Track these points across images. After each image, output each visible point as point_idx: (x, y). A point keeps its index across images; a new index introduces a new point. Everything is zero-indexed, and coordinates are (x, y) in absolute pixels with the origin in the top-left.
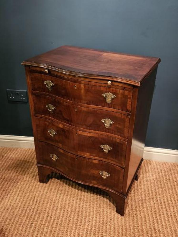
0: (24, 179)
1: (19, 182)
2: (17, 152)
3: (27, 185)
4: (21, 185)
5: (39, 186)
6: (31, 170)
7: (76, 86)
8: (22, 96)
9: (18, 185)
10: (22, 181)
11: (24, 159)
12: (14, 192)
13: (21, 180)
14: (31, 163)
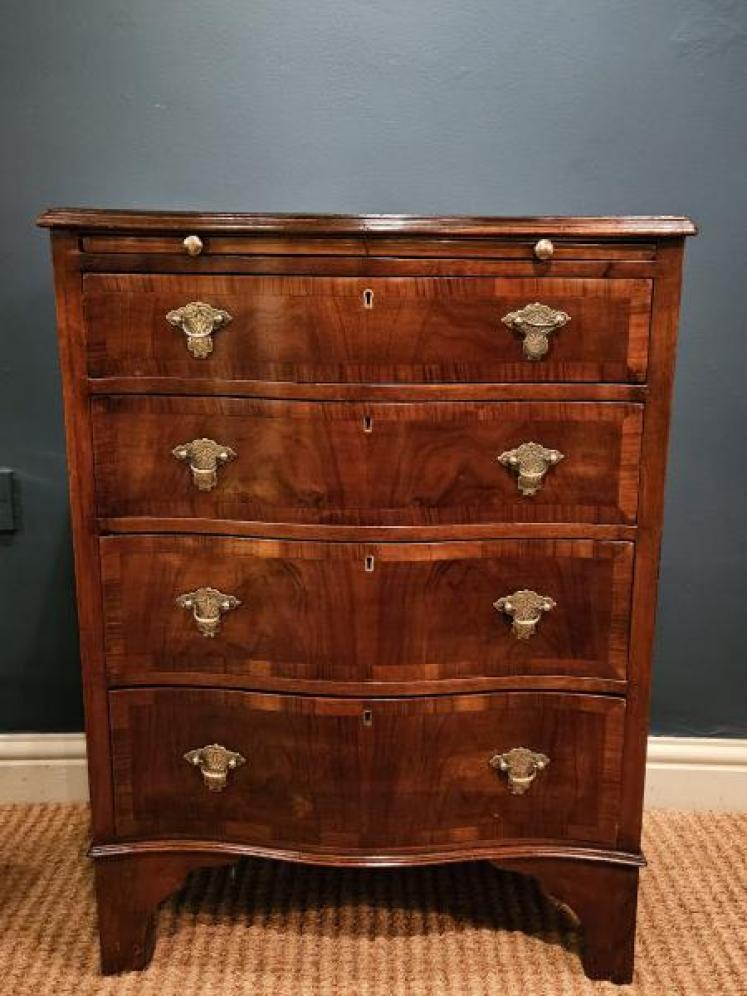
6: (24, 912)
7: (368, 295)
14: (22, 873)
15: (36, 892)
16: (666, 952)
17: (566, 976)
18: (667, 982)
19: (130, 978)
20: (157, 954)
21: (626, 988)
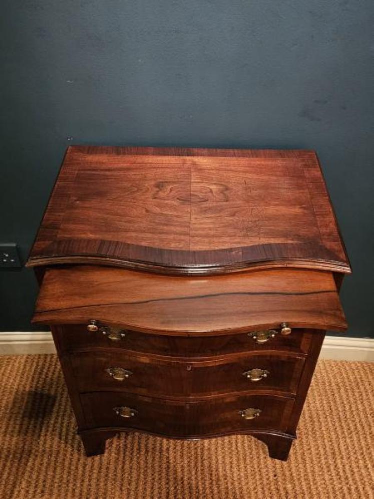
0: (41, 450)
1: (31, 460)
2: (9, 368)
3: (49, 464)
4: (36, 468)
5: (77, 464)
6: (52, 422)
8: (7, 255)
9: (28, 469)
10: (36, 456)
11: (31, 387)
12: (22, 488)
13: (33, 451)
14: (48, 398)
15: (55, 410)
16: (302, 444)
17: (262, 456)
18: (300, 459)
19: (97, 458)
20: (107, 446)
21: (284, 463)
